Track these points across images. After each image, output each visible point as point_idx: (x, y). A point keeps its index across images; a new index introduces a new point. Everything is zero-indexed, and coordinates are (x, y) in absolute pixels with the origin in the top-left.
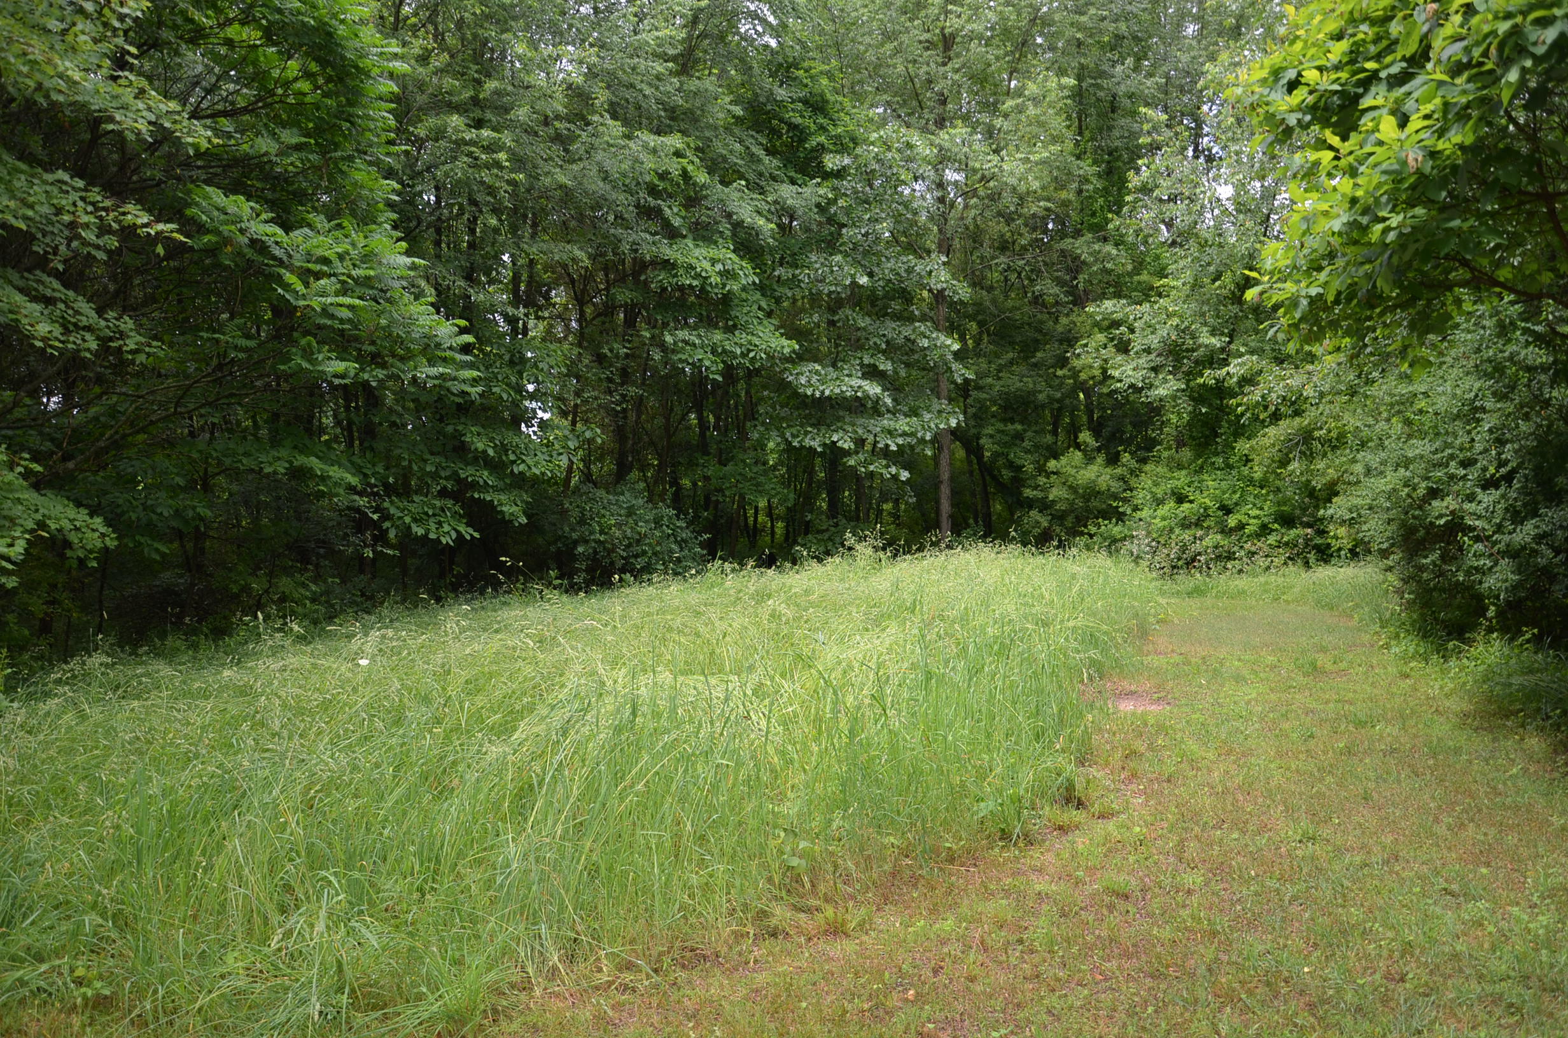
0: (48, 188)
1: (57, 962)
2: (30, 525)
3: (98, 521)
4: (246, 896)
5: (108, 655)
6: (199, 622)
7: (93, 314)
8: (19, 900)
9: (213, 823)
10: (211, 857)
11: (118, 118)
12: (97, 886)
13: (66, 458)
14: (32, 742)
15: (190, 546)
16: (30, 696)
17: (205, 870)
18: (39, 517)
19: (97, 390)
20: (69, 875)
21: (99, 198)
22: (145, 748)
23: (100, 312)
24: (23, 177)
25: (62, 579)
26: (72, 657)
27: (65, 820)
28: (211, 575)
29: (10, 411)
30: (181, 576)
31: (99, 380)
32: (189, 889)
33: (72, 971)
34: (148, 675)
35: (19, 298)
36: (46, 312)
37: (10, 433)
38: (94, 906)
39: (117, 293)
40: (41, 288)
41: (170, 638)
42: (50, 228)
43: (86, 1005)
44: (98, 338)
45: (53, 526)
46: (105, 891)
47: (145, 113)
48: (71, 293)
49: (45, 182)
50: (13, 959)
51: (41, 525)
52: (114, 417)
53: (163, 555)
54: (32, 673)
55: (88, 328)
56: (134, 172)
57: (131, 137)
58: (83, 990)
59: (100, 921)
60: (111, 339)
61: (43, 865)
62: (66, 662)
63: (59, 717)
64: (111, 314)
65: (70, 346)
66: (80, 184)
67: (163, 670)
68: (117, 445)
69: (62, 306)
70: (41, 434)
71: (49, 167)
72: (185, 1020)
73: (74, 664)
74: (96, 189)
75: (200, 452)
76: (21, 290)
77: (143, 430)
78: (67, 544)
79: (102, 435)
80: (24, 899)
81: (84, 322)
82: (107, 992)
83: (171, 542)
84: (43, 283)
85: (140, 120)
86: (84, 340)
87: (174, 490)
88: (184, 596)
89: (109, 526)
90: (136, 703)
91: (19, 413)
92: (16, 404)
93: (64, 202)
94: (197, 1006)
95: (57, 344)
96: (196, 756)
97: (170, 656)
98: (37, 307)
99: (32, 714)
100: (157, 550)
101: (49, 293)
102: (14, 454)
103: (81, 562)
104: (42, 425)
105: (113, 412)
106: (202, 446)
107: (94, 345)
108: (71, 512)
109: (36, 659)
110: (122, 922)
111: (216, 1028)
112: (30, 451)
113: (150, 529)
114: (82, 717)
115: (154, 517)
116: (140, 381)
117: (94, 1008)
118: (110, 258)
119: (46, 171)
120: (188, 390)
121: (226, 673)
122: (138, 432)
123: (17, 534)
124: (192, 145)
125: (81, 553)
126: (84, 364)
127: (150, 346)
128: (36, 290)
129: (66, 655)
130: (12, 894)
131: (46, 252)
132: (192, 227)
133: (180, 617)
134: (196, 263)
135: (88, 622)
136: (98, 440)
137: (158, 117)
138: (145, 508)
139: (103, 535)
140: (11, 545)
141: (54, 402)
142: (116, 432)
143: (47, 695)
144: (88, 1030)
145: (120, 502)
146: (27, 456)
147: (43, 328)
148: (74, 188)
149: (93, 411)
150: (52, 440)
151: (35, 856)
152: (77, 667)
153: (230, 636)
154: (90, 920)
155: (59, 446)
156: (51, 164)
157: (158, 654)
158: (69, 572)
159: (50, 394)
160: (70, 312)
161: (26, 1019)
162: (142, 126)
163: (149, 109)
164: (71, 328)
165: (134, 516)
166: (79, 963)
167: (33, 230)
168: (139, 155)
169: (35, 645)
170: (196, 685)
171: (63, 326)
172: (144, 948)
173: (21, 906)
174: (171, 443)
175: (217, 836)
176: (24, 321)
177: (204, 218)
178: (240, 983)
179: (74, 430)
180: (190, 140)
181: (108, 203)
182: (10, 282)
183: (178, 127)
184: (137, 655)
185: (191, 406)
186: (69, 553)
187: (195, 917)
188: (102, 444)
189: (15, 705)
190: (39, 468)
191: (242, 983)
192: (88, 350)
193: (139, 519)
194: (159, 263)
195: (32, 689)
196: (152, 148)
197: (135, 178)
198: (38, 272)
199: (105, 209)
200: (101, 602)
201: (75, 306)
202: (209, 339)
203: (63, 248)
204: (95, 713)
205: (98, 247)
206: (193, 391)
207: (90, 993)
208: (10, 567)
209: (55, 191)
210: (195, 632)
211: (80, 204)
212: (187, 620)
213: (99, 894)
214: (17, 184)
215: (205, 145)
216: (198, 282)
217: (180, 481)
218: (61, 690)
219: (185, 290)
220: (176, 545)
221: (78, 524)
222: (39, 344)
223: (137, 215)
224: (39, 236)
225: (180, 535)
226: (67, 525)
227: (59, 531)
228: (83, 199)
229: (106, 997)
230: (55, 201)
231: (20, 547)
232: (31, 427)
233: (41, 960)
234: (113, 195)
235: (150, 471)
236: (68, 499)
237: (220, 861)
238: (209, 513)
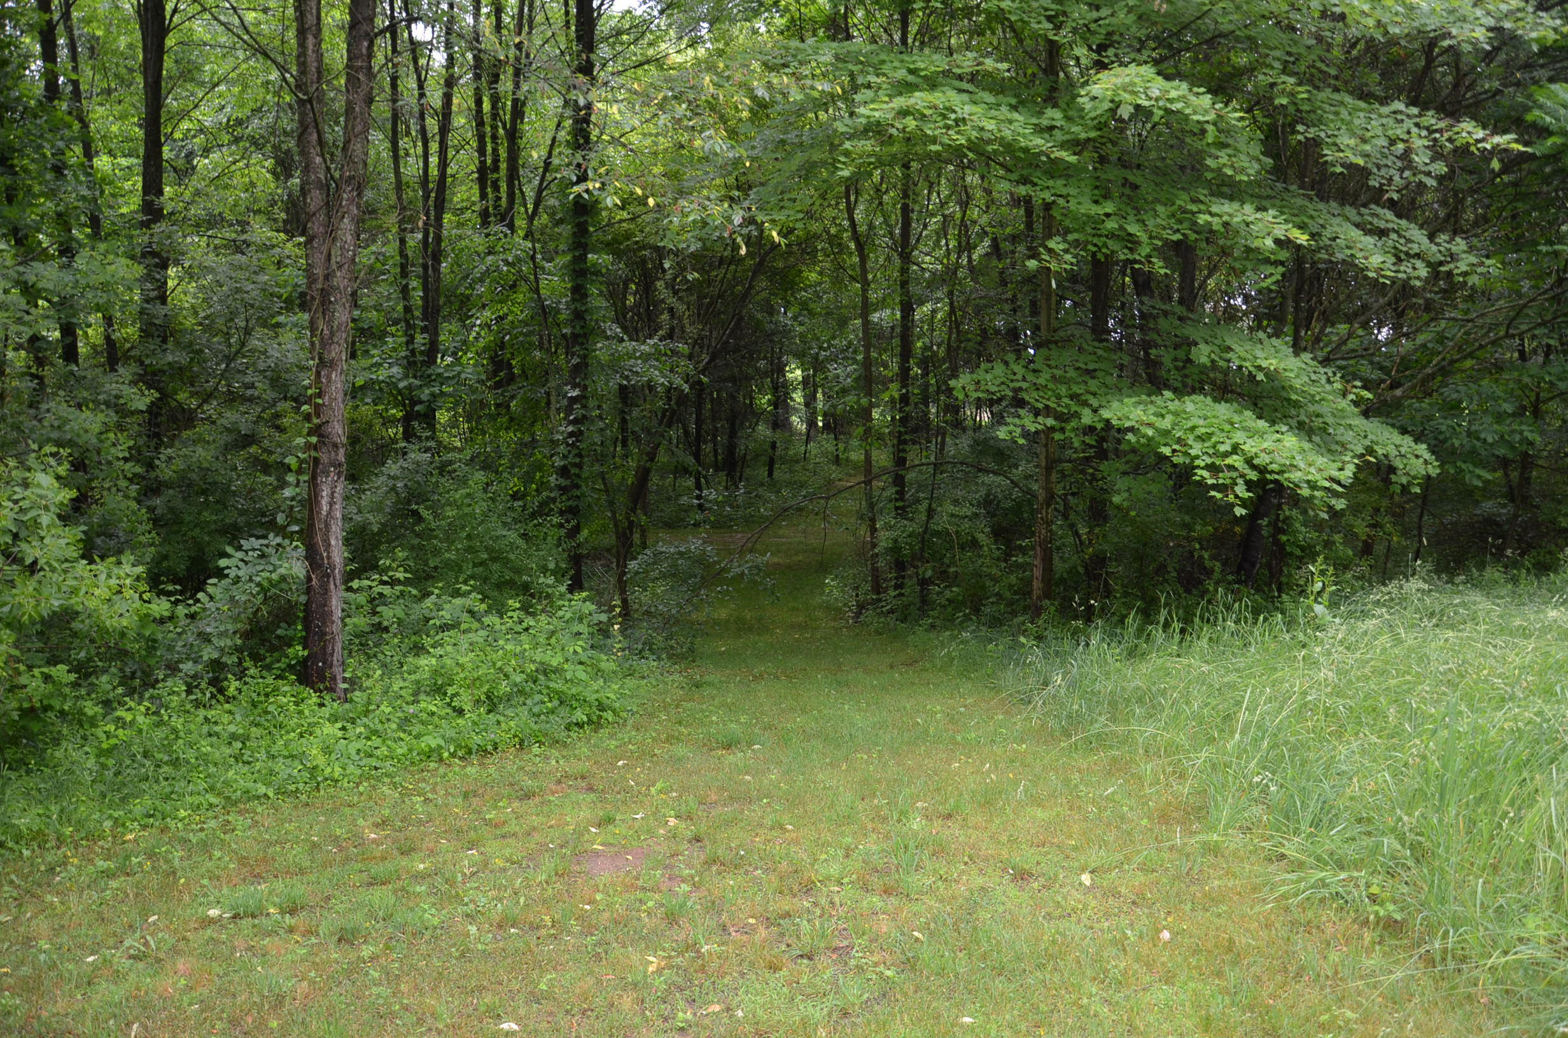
0: (1384, 121)
1: (1356, 874)
2: (1360, 450)
3: (1422, 449)
4: (1556, 861)
5: (1425, 581)
6: (1522, 555)
7: (1426, 240)
8: (1327, 807)
9: (1525, 774)
10: (1520, 809)
11: (1454, 32)
12: (1398, 811)
13: (1393, 387)
14: (1351, 659)
15: (1515, 475)
16: (1351, 614)
17: (1513, 822)
18: (1367, 443)
19: (1426, 317)
20: (1374, 793)
21: (1433, 121)
22: (1457, 680)
23: (1431, 237)
24: (1362, 114)
25: (1385, 503)
26: (1390, 579)
27: (1374, 739)
28: (1537, 507)
29: (1344, 342)
30: (1504, 506)
31: (1428, 307)
32: (1492, 838)
33: (1368, 885)
34: (1463, 604)
35: (1355, 233)
36: (1379, 244)
37: (1344, 363)
38: (1393, 830)
39: (1449, 216)
40: (1375, 221)
41: (1488, 569)
42: (1384, 162)
43: (1378, 923)
44: (1429, 264)
45: (1380, 451)
46: (1405, 818)
47: (1482, 21)
48: (1404, 223)
49: (1380, 116)
50: (1319, 859)
51: (1370, 451)
52: (1442, 343)
53: (1487, 482)
54: (1354, 593)
55: (1418, 256)
56: (1469, 88)
57: (1466, 48)
58: (1377, 908)
59: (1399, 847)
60: (1441, 263)
61: (1350, 779)
62: (1385, 585)
63: (1376, 639)
64: (1443, 237)
65: (1400, 275)
66: (1415, 111)
67: (1479, 602)
68: (1444, 371)
69: (1394, 236)
70: (1371, 363)
71: (1384, 101)
72: (1475, 973)
73: (1392, 587)
74: (1430, 113)
75: (1531, 376)
76: (1357, 226)
77: (1471, 355)
78: (1392, 470)
79: (1430, 362)
80: (1332, 807)
81: (1415, 249)
82: (1398, 917)
83: (1494, 470)
84: (1377, 216)
85: (1478, 29)
86: (1415, 268)
87: (1500, 417)
88: (1506, 527)
89: (1433, 453)
90: (1450, 634)
91: (1352, 344)
92: (1350, 335)
93: (1399, 132)
94: (1490, 962)
95: (1388, 273)
96: (1512, 698)
97: (1486, 588)
98: (1370, 240)
99: (1352, 630)
100: (1479, 477)
101: (1382, 225)
102: (1348, 382)
103: (1405, 489)
104: (1373, 354)
105: (1441, 339)
106: (1534, 370)
107: (1423, 272)
108: (1397, 438)
109: (1357, 578)
110: (1420, 854)
111: (1507, 992)
112: (1361, 380)
113: (1472, 456)
114: (1398, 641)
115: (1478, 444)
116: (1469, 305)
117: (1384, 928)
118: (1440, 183)
119: (1382, 104)
120: (1521, 310)
121: (1552, 614)
122: (1465, 358)
123: (1347, 459)
124: (1537, 40)
125: (1404, 480)
126: (1414, 292)
127: (1482, 264)
128: (1371, 223)
129: (1385, 577)
130: (1322, 799)
131: (1381, 185)
132: (1534, 132)
133: (1501, 550)
134: (1534, 173)
135: (1407, 547)
136: (1424, 367)
137: (1499, 20)
138: (1469, 434)
139: (1426, 462)
140: (1341, 469)
141: (1384, 334)
142: (1443, 359)
143: (1365, 614)
144: (1377, 948)
145: (1444, 428)
146: (1358, 384)
147: (1376, 260)
148: (1408, 116)
149: (1421, 338)
150: (1381, 368)
151: (1344, 768)
152: (1395, 591)
153: (1556, 572)
154: (1389, 843)
155: (1388, 374)
156: (1386, 98)
157: (1477, 585)
158: (1392, 497)
159: (1380, 326)
160: (1402, 241)
161: (1324, 919)
162: (1480, 34)
163: (1488, 13)
164: (1403, 256)
165: (1457, 443)
166: (1375, 881)
167: (1369, 166)
168: (1474, 68)
169: (1358, 565)
170: (1517, 623)
171: (1396, 256)
172: (1439, 886)
173: (1329, 812)
174: (1499, 367)
175: (1530, 787)
176: (1359, 255)
177: (1548, 119)
178: (1539, 954)
179: (1402, 359)
180: (1534, 35)
181: (1442, 125)
182: (1348, 219)
183: (1520, 24)
184: (1453, 584)
185: (1524, 327)
186: (1393, 478)
187: (1495, 868)
188: (1429, 371)
189: (1337, 620)
190: (1369, 396)
191: (1542, 955)
192: (1418, 278)
193: (1462, 445)
194: (1493, 180)
195: (1352, 607)
196: (1488, 57)
197: (1468, 95)
198: (1373, 206)
199: (1440, 131)
200: (1420, 528)
201: (1407, 235)
202: (1548, 253)
203: (1397, 178)
204: (1410, 639)
205: (1428, 174)
206: (1526, 311)
207: (1382, 913)
208: (1340, 489)
209: (1390, 122)
210: (1515, 564)
211: (1415, 130)
212: (1509, 552)
213: (1400, 819)
214: (1357, 122)
215: (1552, 36)
216: (1535, 193)
217: (1508, 408)
218: (1378, 611)
219: (1519, 205)
220: (1499, 474)
221: (1403, 450)
222: (1372, 275)
223: (1469, 131)
224: (1375, 170)
225: (1504, 463)
226: (1392, 451)
227: (1386, 456)
228: (1417, 125)
229: (1396, 921)
230: (1390, 133)
231: (1349, 472)
232: (1362, 356)
233: (1342, 868)
234: (1447, 116)
235: (1476, 398)
236: (1393, 426)
237: (1529, 815)
238: (1538, 439)
